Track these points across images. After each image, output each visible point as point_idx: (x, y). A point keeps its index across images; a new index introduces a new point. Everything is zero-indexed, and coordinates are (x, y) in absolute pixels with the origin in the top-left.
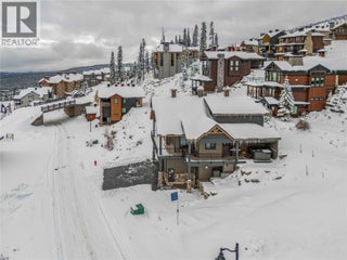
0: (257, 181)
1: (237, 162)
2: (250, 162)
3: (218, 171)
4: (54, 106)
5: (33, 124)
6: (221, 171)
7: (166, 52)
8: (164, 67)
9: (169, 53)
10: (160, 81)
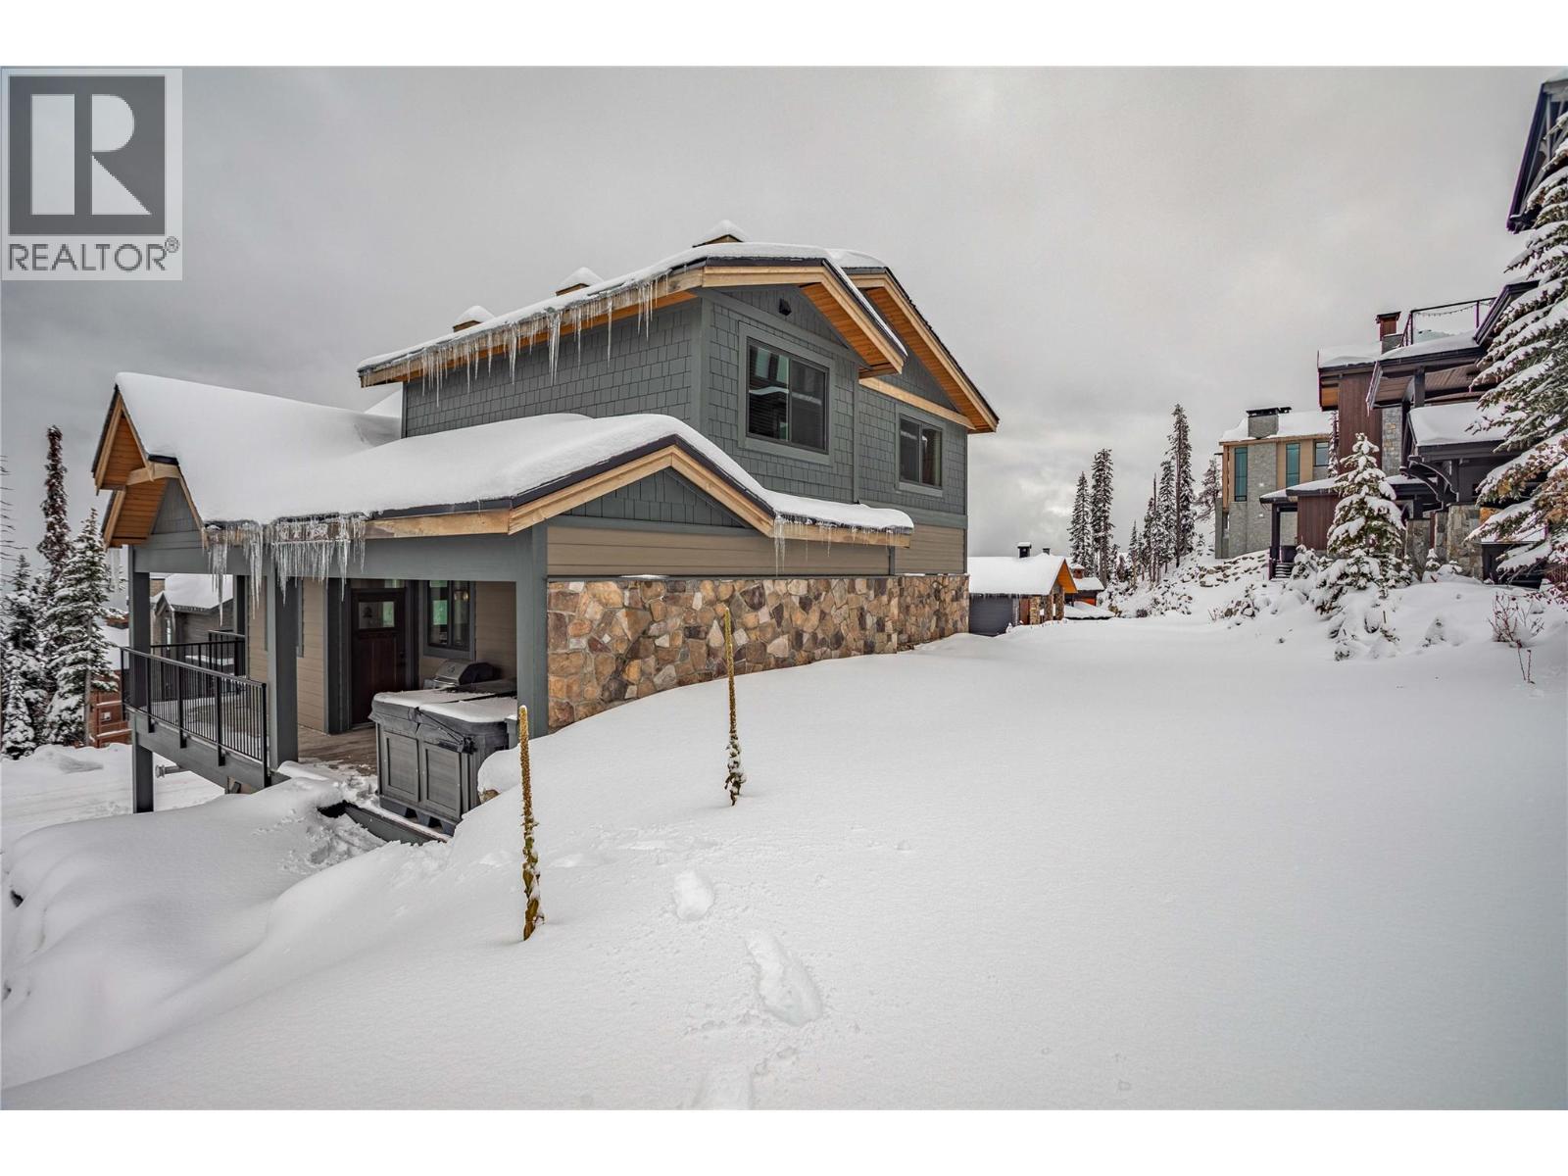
7: (1259, 439)
8: (1250, 504)
9: (1278, 442)
10: (1229, 565)
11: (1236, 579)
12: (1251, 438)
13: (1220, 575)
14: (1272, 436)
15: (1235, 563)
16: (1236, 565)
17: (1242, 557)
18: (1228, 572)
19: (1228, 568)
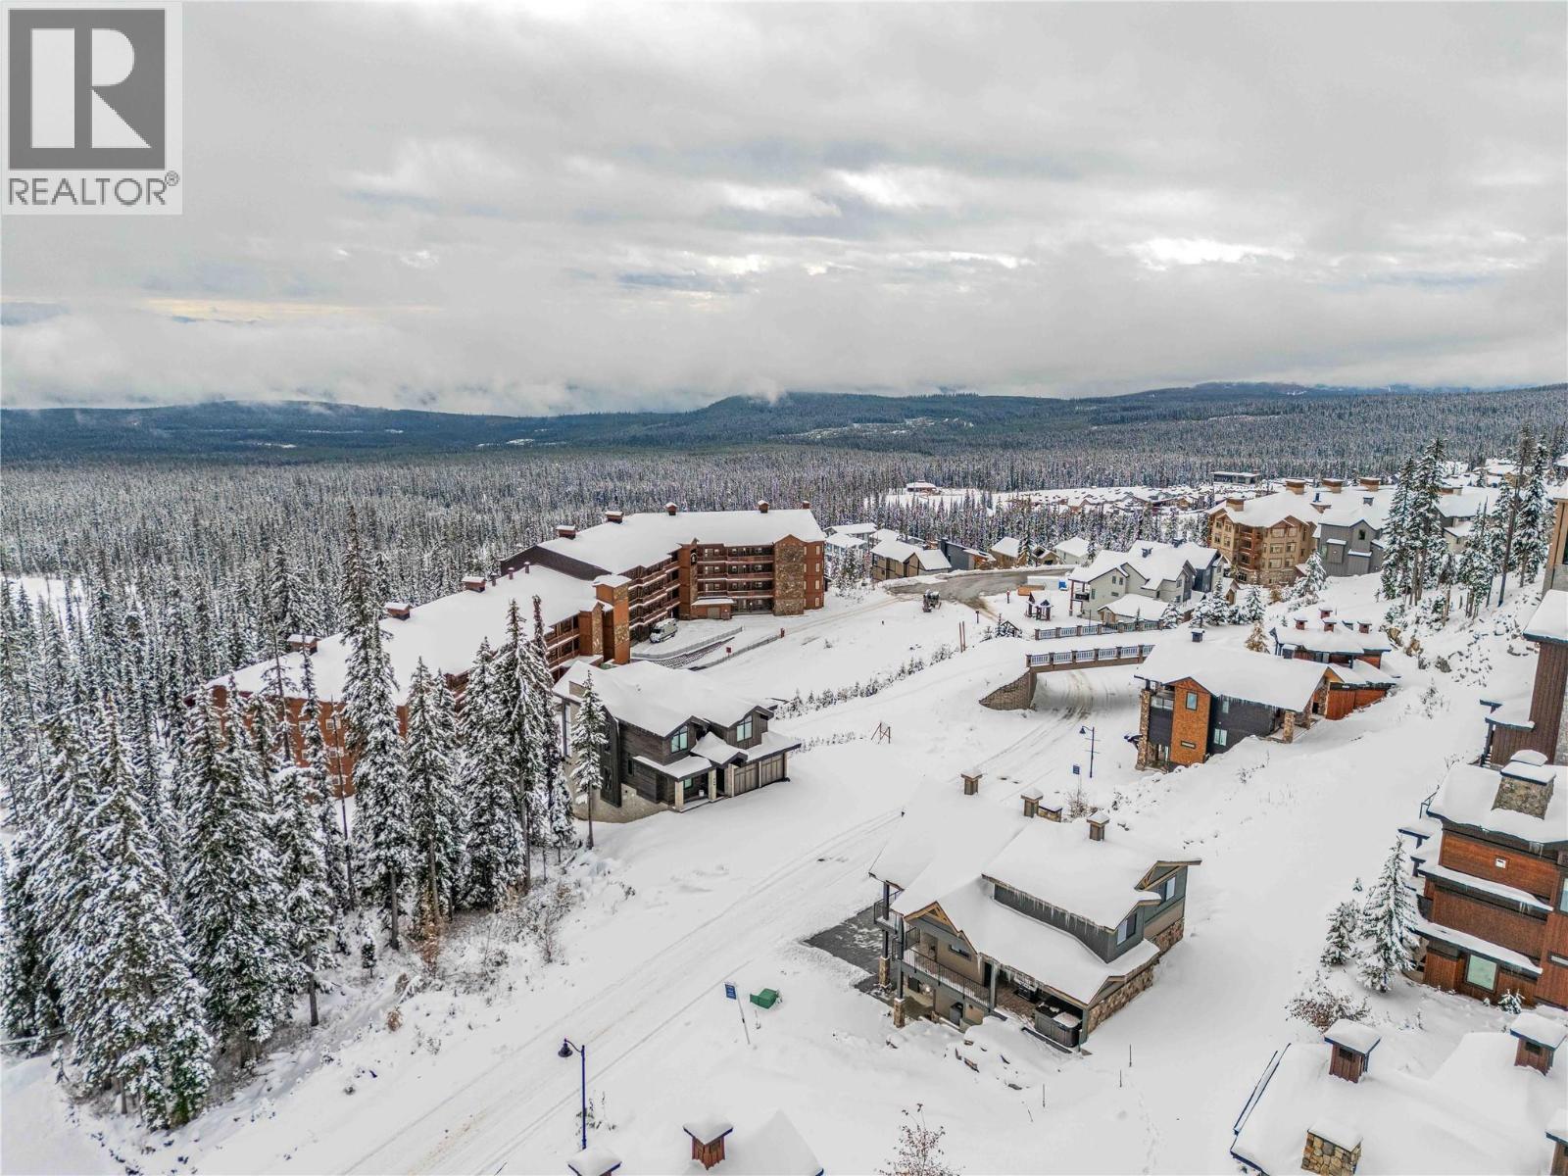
1: (990, 1011)
2: (1013, 1024)
3: (959, 1011)
5: (988, 702)
6: (961, 1014)
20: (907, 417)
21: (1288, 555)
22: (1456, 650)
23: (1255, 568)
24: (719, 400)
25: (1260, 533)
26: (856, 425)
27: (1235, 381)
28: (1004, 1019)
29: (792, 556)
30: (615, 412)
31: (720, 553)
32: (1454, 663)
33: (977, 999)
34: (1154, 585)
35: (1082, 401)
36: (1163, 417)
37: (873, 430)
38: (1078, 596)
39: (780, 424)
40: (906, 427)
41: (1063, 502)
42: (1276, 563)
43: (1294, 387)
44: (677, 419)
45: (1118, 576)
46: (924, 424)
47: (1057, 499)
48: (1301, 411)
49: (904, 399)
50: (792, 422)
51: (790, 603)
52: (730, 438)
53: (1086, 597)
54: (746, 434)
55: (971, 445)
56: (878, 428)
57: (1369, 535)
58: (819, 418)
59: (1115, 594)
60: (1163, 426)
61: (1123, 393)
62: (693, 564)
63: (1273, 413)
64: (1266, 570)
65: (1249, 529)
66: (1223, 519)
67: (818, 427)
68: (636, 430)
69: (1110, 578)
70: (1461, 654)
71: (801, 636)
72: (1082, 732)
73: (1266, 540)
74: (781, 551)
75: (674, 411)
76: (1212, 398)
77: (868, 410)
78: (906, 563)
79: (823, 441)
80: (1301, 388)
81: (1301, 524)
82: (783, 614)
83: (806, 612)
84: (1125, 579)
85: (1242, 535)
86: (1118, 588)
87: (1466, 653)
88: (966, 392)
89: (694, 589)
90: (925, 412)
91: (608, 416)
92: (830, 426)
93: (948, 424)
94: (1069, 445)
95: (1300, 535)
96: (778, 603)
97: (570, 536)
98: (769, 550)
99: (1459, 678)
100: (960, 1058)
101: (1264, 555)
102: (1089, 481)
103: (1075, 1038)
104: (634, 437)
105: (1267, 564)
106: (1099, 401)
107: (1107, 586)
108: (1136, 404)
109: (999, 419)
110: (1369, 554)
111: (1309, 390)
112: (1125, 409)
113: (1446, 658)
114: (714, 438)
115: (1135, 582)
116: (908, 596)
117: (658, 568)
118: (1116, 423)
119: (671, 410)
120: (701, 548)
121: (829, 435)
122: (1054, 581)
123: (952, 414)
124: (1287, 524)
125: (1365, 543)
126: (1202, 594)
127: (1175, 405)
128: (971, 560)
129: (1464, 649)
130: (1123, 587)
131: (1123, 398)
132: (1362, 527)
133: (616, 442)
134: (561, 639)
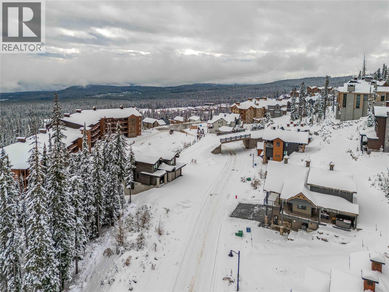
0: (326, 241)
1: (319, 224)
2: (330, 226)
3: (305, 226)
4: (231, 138)
5: (213, 152)
6: (307, 227)
7: (350, 92)
8: (347, 108)
9: (355, 94)
10: (340, 124)
11: (343, 128)
12: (348, 92)
13: (338, 126)
14: (353, 92)
15: (342, 123)
16: (342, 124)
17: (344, 122)
18: (340, 126)
19: (341, 124)
20: (123, 91)
21: (251, 116)
22: (319, 130)
23: (244, 119)
24: (68, 87)
25: (245, 111)
26: (109, 94)
27: (202, 83)
28: (326, 225)
29: (133, 120)
30: (35, 91)
31: (112, 121)
32: (319, 133)
33: (313, 221)
34: (229, 123)
35: (167, 88)
36: (187, 91)
37: (114, 95)
38: (209, 127)
39: (87, 93)
40: (123, 94)
41: (173, 111)
42: (249, 118)
43: (214, 84)
44: (55, 93)
45: (220, 121)
46: (128, 93)
47: (172, 110)
48: (218, 89)
49: (122, 87)
50: (91, 93)
51: (133, 134)
52: (72, 98)
53: (212, 128)
54: (77, 96)
55: (142, 98)
56: (115, 94)
57: (279, 107)
58: (99, 92)
59: (219, 126)
60: (188, 93)
61: (176, 86)
62: (104, 124)
63: (212, 90)
64: (247, 120)
65: (242, 110)
66: (235, 108)
67: (99, 94)
68: (42, 96)
69: (218, 122)
70: (320, 131)
71: (139, 142)
72: (251, 155)
73: (246, 112)
74: (130, 119)
75: (53, 91)
76: (197, 87)
77: (113, 90)
78: (154, 123)
79: (100, 98)
80: (215, 85)
81: (253, 108)
82: (131, 137)
83: (138, 136)
84: (222, 122)
85: (240, 111)
86: (220, 125)
87: (322, 130)
88: (138, 85)
89: (104, 131)
90: (128, 90)
91: (32, 92)
92: (102, 94)
93: (134, 93)
94: (167, 98)
95: (253, 111)
96: (129, 134)
97: (68, 116)
98: (126, 119)
99: (322, 136)
100: (319, 239)
101: (246, 116)
102: (176, 106)
103: (353, 226)
104: (42, 98)
105: (247, 118)
106: (171, 87)
107: (217, 124)
108: (180, 88)
109: (148, 92)
110: (280, 112)
111: (217, 85)
112: (178, 89)
113: (317, 132)
114: (68, 97)
115: (224, 123)
116: (163, 131)
117: (96, 125)
118: (177, 93)
119: (52, 90)
120: (106, 119)
121: (102, 96)
122: (199, 125)
123: (135, 91)
124: (251, 108)
125: (278, 110)
126: (238, 125)
127: (190, 88)
128: (170, 122)
129: (321, 129)
130: (221, 124)
131: (177, 87)
132: (278, 106)
133: (36, 99)
134: (73, 147)
